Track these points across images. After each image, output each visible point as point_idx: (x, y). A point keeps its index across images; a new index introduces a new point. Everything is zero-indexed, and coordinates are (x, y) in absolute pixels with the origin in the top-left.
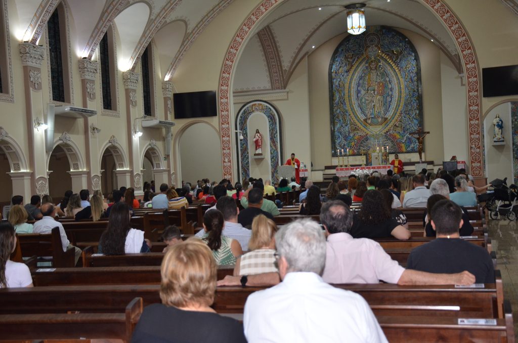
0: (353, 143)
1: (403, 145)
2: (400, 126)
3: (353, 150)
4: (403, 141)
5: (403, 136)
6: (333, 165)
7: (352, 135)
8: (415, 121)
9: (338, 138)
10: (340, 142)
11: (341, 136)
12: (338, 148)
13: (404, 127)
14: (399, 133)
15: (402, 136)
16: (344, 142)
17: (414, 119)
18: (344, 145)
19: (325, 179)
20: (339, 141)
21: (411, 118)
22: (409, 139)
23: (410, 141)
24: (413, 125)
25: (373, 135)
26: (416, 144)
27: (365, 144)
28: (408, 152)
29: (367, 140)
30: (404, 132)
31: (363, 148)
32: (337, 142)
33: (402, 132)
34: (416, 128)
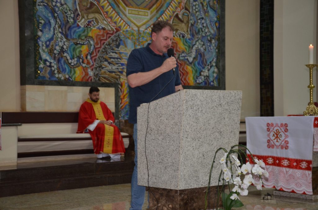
0: (84, 48)
1: (189, 68)
2: (185, 21)
3: (85, 69)
4: (191, 59)
5: (191, 47)
6: (30, 108)
7: (82, 23)
8: (211, 13)
9: (44, 26)
10: (50, 40)
11: (52, 21)
12: (45, 56)
13: (192, 25)
14: (183, 37)
15: (189, 47)
16: (62, 42)
17: (211, 8)
18: (62, 50)
19: (20, 155)
20: (49, 36)
21: (205, 4)
22: (201, 55)
23: (202, 62)
24: (208, 22)
25: (133, 34)
26: (212, 70)
27: (114, 55)
28: (198, 87)
29: (118, 46)
30: (193, 35)
31: (110, 67)
32: (44, 37)
33: (188, 36)
34: (212, 32)
